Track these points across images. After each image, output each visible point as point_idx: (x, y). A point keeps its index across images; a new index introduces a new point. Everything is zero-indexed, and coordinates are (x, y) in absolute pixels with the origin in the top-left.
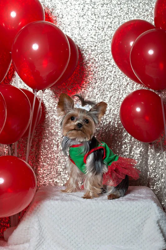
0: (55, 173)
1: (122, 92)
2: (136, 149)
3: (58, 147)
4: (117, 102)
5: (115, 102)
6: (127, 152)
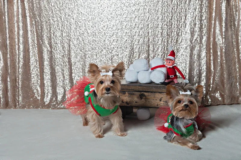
1: (132, 22)
2: (142, 55)
3: (96, 56)
4: (130, 28)
6: (137, 57)
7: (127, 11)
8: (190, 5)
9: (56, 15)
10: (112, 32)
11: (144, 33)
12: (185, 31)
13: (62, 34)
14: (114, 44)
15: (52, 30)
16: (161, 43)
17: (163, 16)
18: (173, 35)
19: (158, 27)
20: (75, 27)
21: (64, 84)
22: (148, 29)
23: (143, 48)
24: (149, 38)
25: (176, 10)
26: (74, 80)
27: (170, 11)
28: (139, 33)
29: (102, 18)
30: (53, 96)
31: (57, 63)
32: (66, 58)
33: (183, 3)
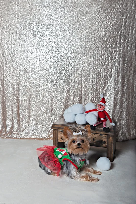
0: (38, 109)
1: (70, 71)
2: (76, 98)
3: (40, 97)
5: (67, 76)
6: (72, 99)
7: (65, 62)
8: (115, 60)
9: (9, 62)
10: (53, 79)
11: (78, 80)
12: (110, 81)
13: (13, 78)
14: (54, 88)
15: (4, 74)
16: (92, 89)
17: (94, 68)
18: (101, 83)
19: (89, 77)
20: (23, 73)
21: (12, 118)
22: (81, 78)
23: (77, 92)
24: (82, 85)
25: (104, 64)
26: (21, 115)
27: (99, 64)
28: (75, 80)
29: (46, 67)
30: (3, 127)
31: (8, 101)
32: (15, 97)
33: (110, 59)
